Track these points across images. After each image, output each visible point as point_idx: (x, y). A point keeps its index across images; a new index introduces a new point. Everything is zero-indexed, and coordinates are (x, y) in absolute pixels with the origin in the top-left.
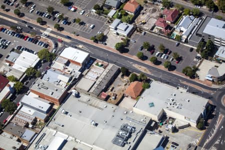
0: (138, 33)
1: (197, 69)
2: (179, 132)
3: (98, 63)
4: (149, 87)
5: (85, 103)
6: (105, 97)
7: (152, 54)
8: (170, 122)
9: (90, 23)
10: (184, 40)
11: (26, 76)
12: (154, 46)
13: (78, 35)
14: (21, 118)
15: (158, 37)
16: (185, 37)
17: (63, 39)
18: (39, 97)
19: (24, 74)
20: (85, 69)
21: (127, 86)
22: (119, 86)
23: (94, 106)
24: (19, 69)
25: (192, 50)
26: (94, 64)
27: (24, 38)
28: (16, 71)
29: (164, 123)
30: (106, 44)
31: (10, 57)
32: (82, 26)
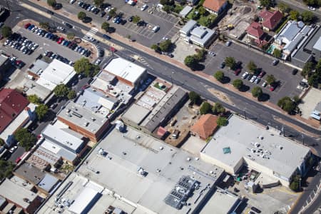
0: (221, 43)
1: (300, 101)
2: (264, 192)
3: (158, 83)
4: (226, 123)
5: (133, 140)
6: (162, 135)
7: (237, 75)
8: (253, 177)
9: (154, 23)
10: (286, 56)
11: (55, 96)
12: (241, 63)
13: (134, 41)
14: (41, 156)
15: (249, 51)
16: (287, 52)
17: (112, 45)
18: (70, 128)
19: (52, 93)
20: (139, 91)
21: (196, 120)
22: (185, 119)
23: (144, 146)
24: (45, 86)
25: (295, 72)
26: (152, 85)
27: (57, 41)
28: (42, 88)
29: (244, 177)
30: (172, 56)
31: (34, 67)
32: (141, 27)
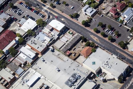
0: (98, 15)
1: (128, 43)
2: (107, 82)
3: (70, 31)
4: (95, 51)
5: (56, 56)
6: (68, 54)
7: (103, 30)
8: (103, 75)
9: (72, 5)
10: (125, 23)
11: (27, 34)
12: (106, 25)
13: (63, 12)
14: (18, 60)
15: (110, 19)
16: (126, 21)
17: (54, 13)
18: (31, 48)
20: (62, 34)
21: (84, 49)
22: (79, 48)
23: (60, 59)
24: (24, 30)
25: (128, 30)
26: (68, 32)
27: (32, 10)
28: (23, 30)
29: (99, 75)
30: (78, 20)
31: (21, 21)
32: (67, 6)
